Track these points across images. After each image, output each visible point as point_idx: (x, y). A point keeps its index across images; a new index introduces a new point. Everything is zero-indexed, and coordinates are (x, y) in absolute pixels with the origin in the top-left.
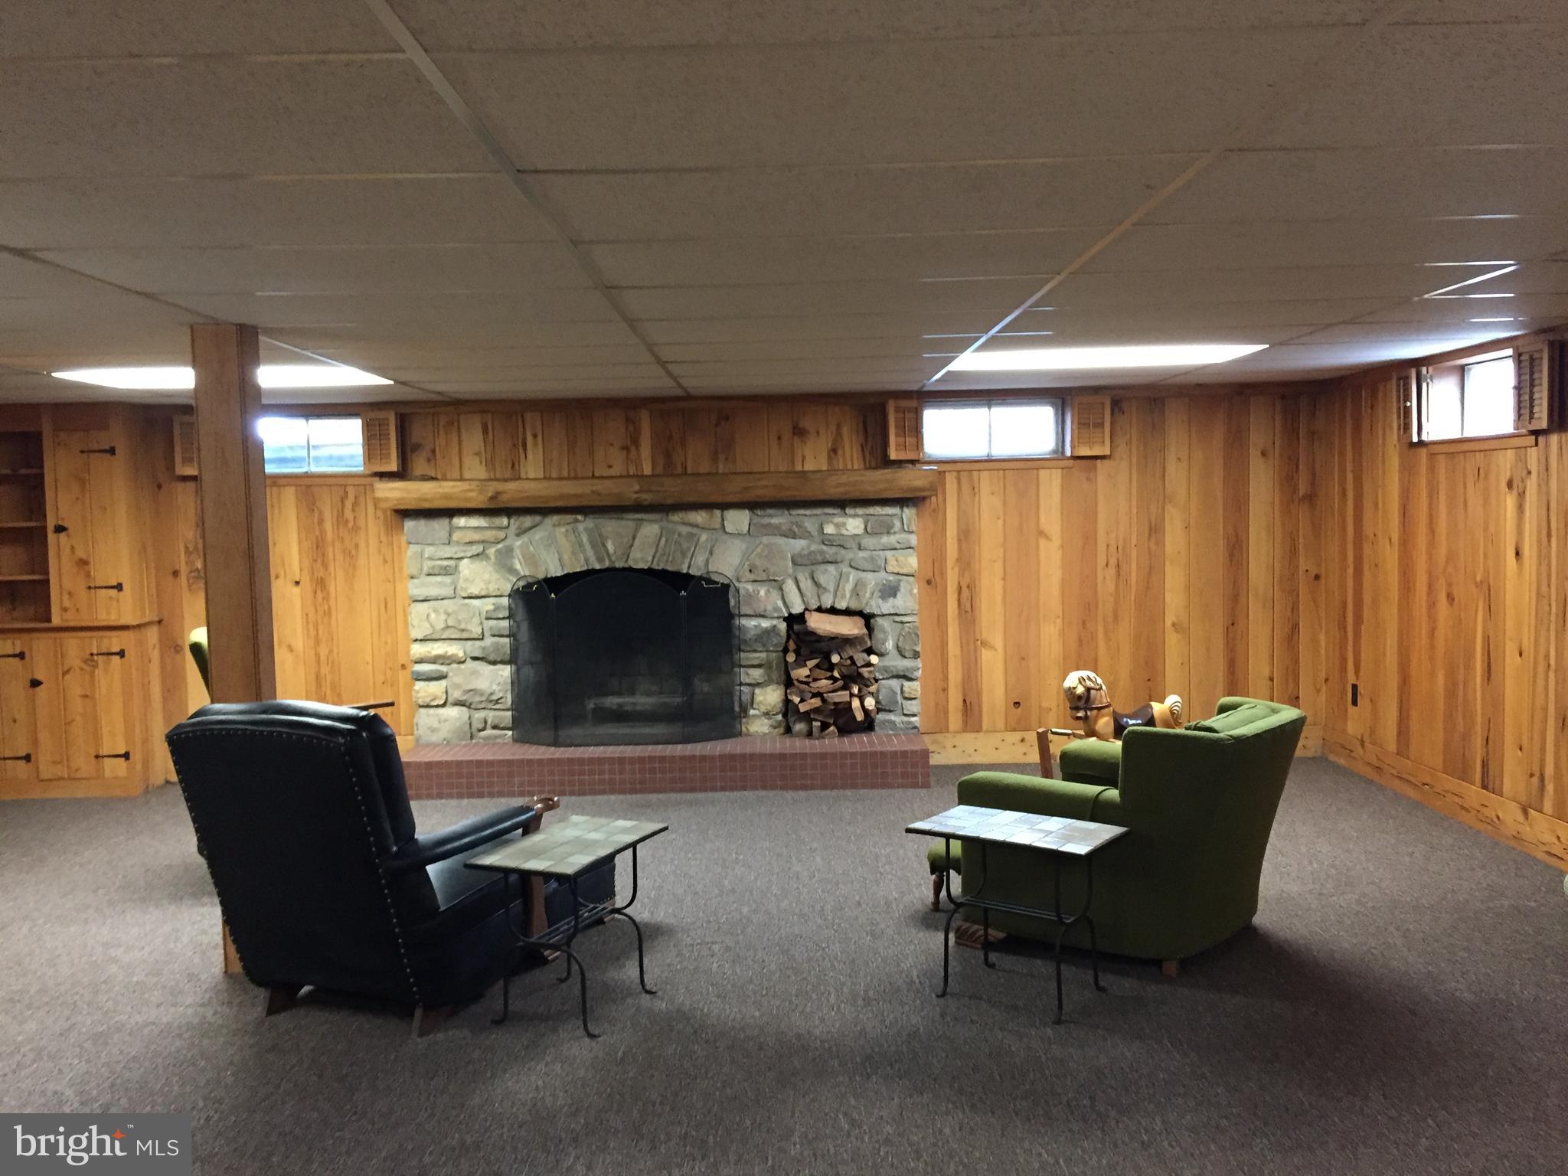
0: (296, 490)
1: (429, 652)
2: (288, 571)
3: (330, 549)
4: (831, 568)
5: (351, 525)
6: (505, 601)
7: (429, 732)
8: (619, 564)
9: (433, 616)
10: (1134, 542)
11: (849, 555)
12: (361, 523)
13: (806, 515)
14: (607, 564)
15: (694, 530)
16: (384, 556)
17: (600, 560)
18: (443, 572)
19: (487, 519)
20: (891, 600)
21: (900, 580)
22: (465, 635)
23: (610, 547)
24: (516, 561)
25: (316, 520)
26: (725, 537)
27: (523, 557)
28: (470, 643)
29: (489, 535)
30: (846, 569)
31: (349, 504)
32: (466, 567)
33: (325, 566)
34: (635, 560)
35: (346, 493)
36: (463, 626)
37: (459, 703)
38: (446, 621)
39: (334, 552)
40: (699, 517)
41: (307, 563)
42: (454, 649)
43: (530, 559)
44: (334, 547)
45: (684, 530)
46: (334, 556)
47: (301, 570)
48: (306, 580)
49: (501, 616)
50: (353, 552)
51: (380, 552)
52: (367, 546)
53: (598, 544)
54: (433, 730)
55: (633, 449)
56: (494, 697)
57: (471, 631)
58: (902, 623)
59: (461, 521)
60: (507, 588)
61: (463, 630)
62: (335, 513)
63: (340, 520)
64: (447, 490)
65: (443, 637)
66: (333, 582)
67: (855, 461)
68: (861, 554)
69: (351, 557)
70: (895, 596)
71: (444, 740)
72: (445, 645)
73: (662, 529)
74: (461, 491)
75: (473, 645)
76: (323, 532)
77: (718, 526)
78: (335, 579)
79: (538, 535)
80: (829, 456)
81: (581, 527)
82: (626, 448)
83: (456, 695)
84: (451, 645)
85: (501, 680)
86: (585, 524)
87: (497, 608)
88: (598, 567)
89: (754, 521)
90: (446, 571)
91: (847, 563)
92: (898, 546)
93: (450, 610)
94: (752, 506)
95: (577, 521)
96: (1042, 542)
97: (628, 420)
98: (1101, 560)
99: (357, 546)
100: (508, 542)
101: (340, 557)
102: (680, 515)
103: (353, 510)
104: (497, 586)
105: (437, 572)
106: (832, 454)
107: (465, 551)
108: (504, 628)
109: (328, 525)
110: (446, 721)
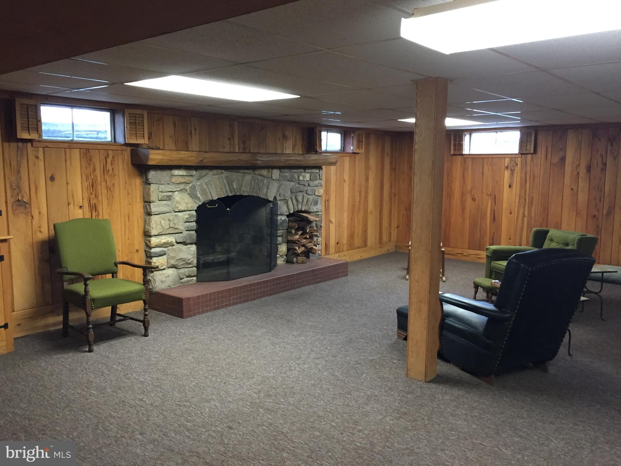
0: (80, 152)
1: (160, 241)
2: (75, 200)
3: (99, 187)
4: (301, 194)
5: (110, 172)
6: (194, 213)
7: (161, 283)
8: (238, 194)
9: (163, 222)
10: (363, 184)
11: (305, 188)
12: (116, 172)
13: (295, 172)
14: (234, 194)
15: (262, 178)
16: (128, 191)
17: (231, 192)
18: (168, 199)
19: (187, 171)
20: (316, 206)
21: (318, 198)
22: (176, 231)
23: (235, 186)
24: (198, 192)
25: (91, 170)
26: (272, 181)
27: (201, 191)
28: (177, 235)
29: (187, 179)
30: (305, 194)
31: (109, 161)
32: (177, 196)
33: (96, 197)
34: (244, 191)
35: (108, 155)
36: (176, 227)
37: (173, 267)
38: (169, 224)
39: (102, 190)
40: (264, 172)
41: (86, 195)
42: (171, 239)
43: (204, 192)
44: (101, 185)
45: (260, 178)
46: (101, 191)
47: (83, 199)
48: (86, 205)
49: (192, 220)
50: (112, 189)
51: (125, 188)
52: (119, 185)
53: (230, 183)
54: (162, 282)
55: (232, 139)
56: (190, 262)
57: (179, 229)
58: (318, 215)
59: (176, 172)
60: (195, 207)
61: (176, 229)
62: (102, 166)
63: (105, 170)
64: (182, 156)
65: (167, 233)
66: (101, 205)
67: (300, 151)
68: (309, 188)
69: (111, 191)
70: (317, 204)
71: (168, 286)
72: (167, 237)
73: (252, 177)
74: (188, 157)
75: (179, 236)
76: (96, 176)
77: (270, 176)
78: (102, 204)
79: (206, 179)
80: (293, 147)
81: (223, 176)
82: (230, 139)
83: (173, 262)
84: (170, 237)
85: (192, 253)
86: (225, 174)
87: (191, 216)
88: (230, 195)
89: (281, 174)
90: (169, 198)
91: (305, 192)
92: (319, 185)
93: (171, 219)
94: (280, 168)
95: (222, 173)
96: (344, 183)
97: (231, 126)
98: (356, 191)
99: (113, 184)
100: (194, 183)
101: (105, 191)
102: (259, 171)
103: (112, 164)
104: (191, 205)
105: (165, 199)
106: (294, 147)
107: (176, 188)
108: (193, 226)
109: (98, 173)
110: (169, 276)
